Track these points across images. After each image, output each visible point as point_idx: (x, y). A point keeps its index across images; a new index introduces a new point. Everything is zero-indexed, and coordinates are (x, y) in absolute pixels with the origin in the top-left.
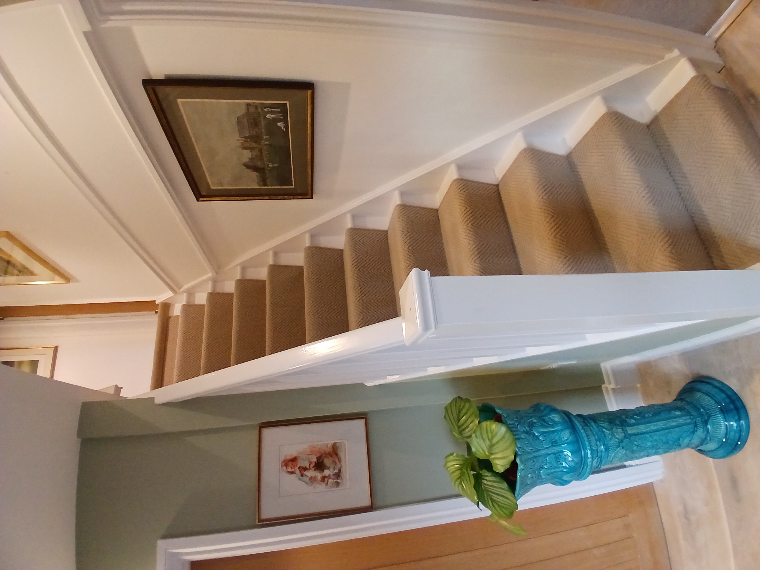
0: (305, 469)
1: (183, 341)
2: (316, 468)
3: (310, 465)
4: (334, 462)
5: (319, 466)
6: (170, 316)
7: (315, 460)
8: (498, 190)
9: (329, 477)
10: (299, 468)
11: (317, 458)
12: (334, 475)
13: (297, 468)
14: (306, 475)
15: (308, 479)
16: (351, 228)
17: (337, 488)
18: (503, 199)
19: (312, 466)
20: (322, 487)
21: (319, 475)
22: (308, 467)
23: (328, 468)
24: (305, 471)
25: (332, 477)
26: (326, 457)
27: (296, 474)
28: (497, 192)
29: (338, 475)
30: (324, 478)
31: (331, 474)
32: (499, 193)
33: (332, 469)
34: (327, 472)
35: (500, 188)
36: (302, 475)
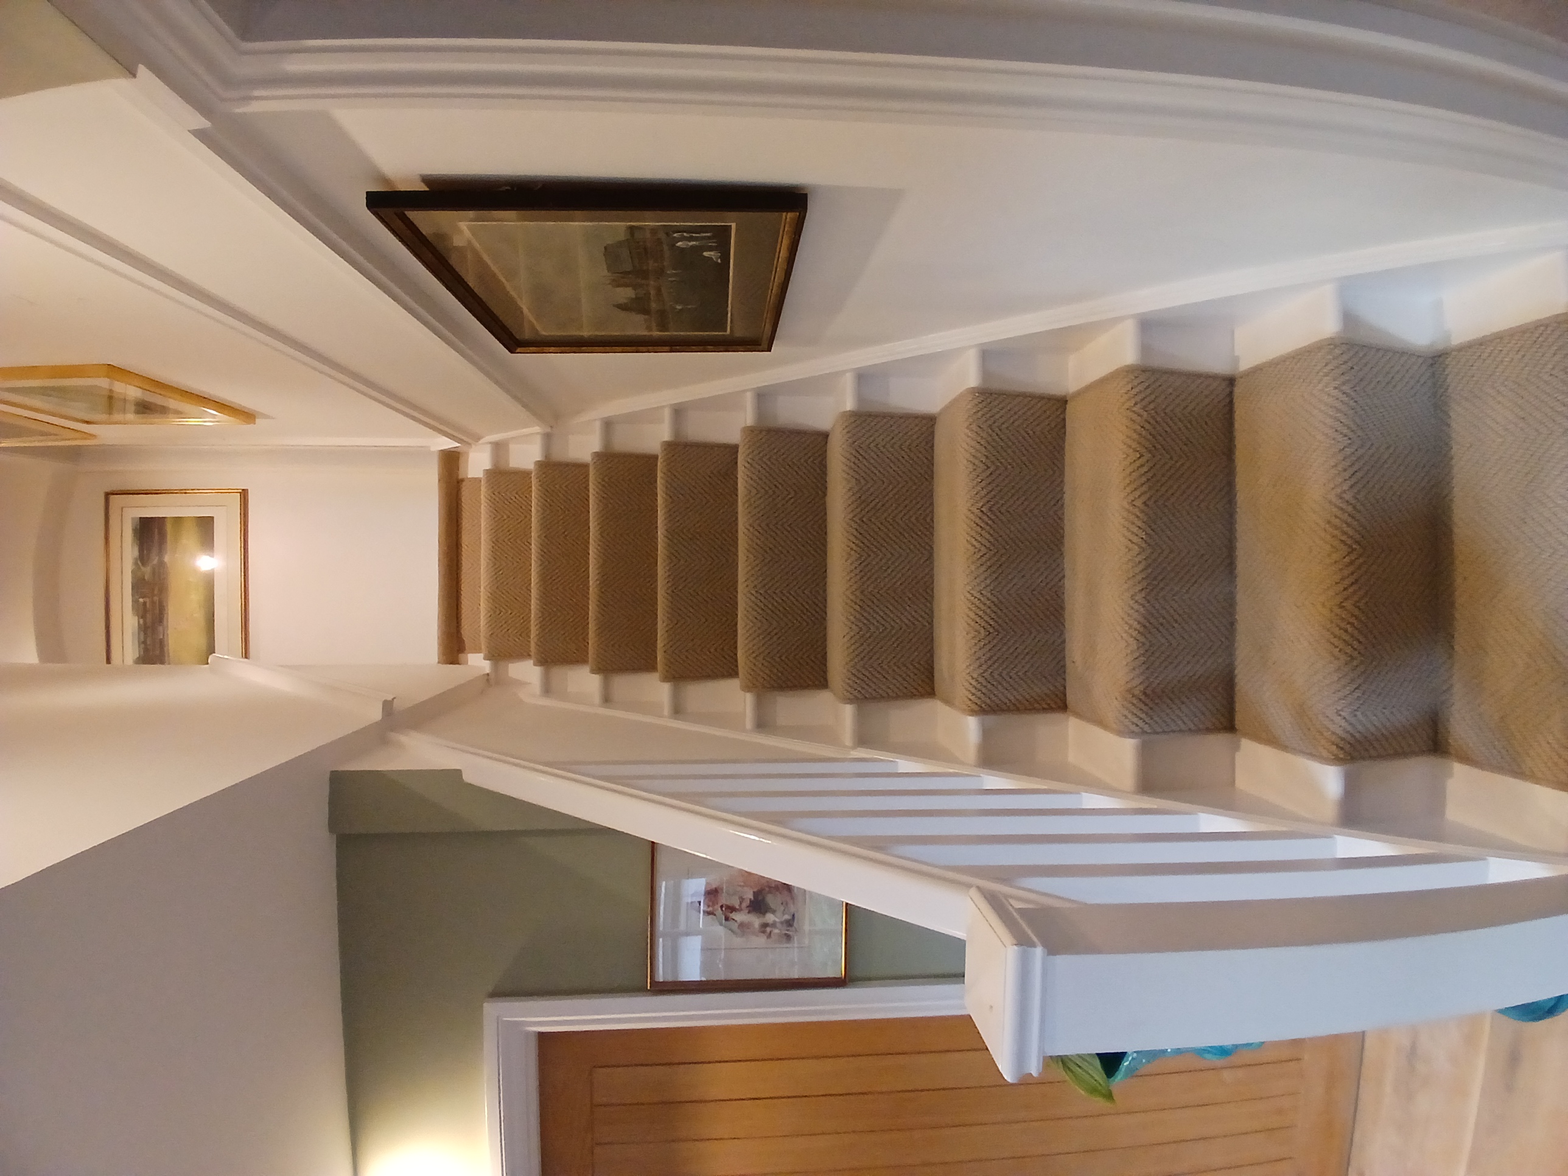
0: (732, 909)
1: (493, 547)
2: (751, 908)
3: (741, 904)
4: (785, 904)
5: (758, 905)
6: (460, 477)
7: (749, 895)
8: (1231, 394)
9: (774, 925)
10: (722, 907)
11: (754, 892)
12: (782, 923)
13: (718, 907)
14: (734, 920)
15: (736, 925)
16: (853, 412)
17: (788, 945)
18: (1237, 425)
19: (744, 905)
20: (761, 940)
21: (756, 921)
22: (737, 907)
23: (774, 912)
24: (731, 912)
25: (778, 925)
26: (770, 892)
27: (715, 915)
28: (1227, 400)
29: (789, 923)
30: (765, 925)
31: (777, 920)
32: (1231, 403)
33: (779, 914)
34: (770, 918)
35: (1237, 391)
36: (727, 919)
